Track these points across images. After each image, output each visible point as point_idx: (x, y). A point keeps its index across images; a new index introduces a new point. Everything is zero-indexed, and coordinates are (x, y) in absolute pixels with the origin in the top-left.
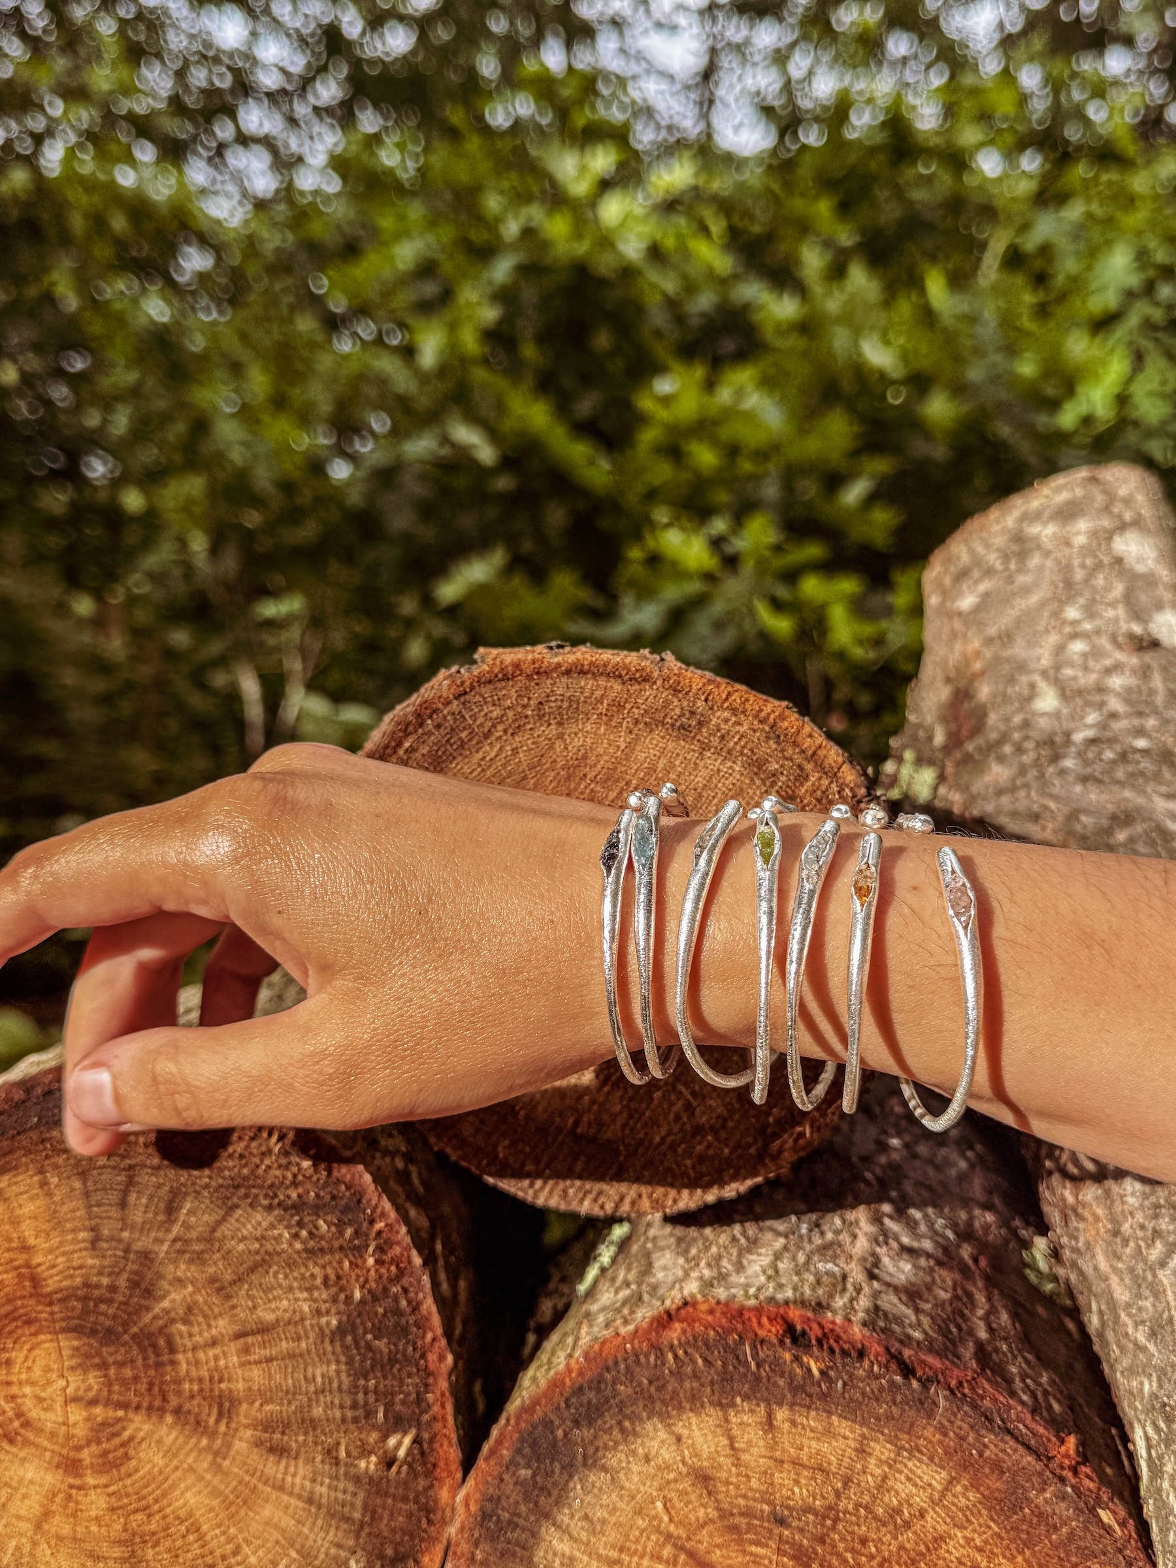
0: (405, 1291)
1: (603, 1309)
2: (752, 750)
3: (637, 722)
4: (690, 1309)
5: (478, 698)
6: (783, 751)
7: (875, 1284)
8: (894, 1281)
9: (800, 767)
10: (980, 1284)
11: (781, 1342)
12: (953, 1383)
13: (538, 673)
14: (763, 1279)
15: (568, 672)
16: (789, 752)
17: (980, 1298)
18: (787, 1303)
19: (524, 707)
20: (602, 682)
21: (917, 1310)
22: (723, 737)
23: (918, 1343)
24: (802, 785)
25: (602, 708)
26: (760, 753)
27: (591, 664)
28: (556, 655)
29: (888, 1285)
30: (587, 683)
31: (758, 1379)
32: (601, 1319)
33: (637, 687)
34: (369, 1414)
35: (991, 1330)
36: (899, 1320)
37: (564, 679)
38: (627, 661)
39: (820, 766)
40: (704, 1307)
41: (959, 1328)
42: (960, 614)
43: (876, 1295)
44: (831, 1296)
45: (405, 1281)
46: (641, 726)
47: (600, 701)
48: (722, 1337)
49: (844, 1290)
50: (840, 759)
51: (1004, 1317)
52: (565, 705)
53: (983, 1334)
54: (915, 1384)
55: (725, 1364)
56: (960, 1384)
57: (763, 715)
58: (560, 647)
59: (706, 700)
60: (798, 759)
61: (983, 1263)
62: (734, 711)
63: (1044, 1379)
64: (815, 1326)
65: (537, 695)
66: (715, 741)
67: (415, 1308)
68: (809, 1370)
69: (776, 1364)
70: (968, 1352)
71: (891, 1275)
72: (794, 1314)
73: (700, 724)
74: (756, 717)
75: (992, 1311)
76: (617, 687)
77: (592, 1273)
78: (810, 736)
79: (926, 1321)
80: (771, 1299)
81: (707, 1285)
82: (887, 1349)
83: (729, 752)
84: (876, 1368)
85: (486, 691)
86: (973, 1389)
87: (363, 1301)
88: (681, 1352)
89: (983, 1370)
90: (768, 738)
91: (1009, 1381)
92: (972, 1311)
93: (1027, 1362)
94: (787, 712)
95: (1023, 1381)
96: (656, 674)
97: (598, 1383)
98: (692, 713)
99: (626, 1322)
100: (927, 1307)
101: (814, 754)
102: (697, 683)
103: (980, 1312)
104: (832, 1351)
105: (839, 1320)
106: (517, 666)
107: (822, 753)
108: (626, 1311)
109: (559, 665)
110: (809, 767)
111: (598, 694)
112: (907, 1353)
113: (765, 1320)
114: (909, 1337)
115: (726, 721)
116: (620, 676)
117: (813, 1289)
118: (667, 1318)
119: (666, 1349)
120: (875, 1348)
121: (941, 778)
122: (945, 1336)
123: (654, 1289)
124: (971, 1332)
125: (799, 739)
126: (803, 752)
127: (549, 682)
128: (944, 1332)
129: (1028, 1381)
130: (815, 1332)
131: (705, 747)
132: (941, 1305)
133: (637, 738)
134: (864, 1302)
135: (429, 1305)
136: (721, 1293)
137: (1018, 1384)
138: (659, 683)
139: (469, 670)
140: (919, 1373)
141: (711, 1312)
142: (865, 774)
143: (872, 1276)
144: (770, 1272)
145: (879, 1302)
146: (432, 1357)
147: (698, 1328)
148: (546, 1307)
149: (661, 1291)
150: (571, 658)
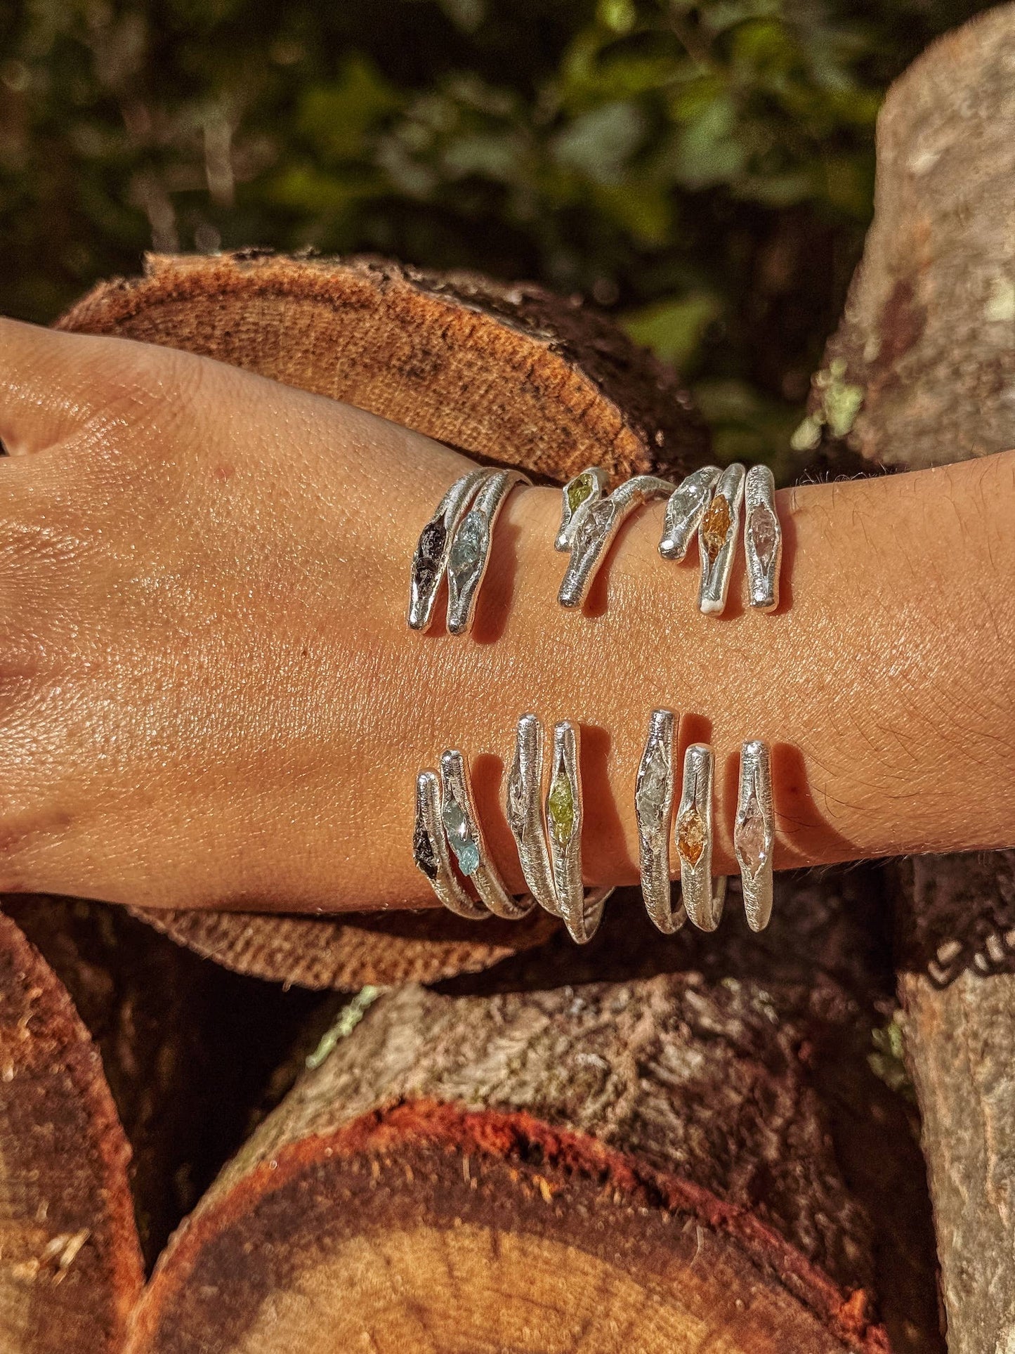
0: (70, 1068)
1: (320, 1096)
2: (502, 407)
3: (353, 363)
4: (405, 1110)
5: (146, 325)
6: (542, 408)
7: (645, 1084)
8: (674, 1079)
9: (565, 430)
10: (790, 1082)
11: (508, 1157)
12: (715, 1219)
13: (224, 292)
14: (504, 1073)
15: (262, 293)
16: (552, 409)
17: (785, 1101)
18: (520, 1108)
19: (208, 338)
20: (307, 307)
21: (690, 1120)
22: (465, 388)
23: (678, 1164)
24: (568, 454)
25: (308, 342)
26: (511, 412)
27: (293, 282)
28: (248, 267)
29: (662, 1084)
30: (287, 308)
31: (479, 1197)
32: (310, 1110)
33: (353, 315)
34: (32, 1210)
35: (785, 1146)
36: (661, 1131)
37: (258, 302)
38: (342, 277)
39: (590, 429)
40: (422, 1108)
41: (741, 1144)
43: (642, 1098)
44: (581, 1100)
45: (71, 1058)
46: (360, 369)
47: (304, 333)
48: (437, 1147)
49: (601, 1090)
50: (618, 421)
51: (811, 1127)
52: (260, 338)
53: (772, 1153)
54: (666, 1217)
55: (441, 1179)
56: (724, 1220)
57: (518, 358)
58: (255, 255)
59: (444, 336)
60: (563, 420)
61: (805, 1052)
62: (479, 351)
63: (844, 1214)
64: (549, 1139)
65: (222, 322)
66: (456, 393)
67: (84, 1090)
68: (540, 1192)
69: (502, 1182)
70: (740, 1180)
71: (671, 1071)
72: (528, 1123)
73: (436, 368)
74: (508, 361)
75: (797, 1118)
76: (328, 315)
77: (328, 1043)
78: (579, 389)
79: (696, 1133)
80: (505, 1103)
81: (437, 1077)
82: (636, 1174)
83: (473, 408)
84: (617, 1197)
85: (156, 313)
86: (739, 1227)
87: (17, 1081)
88: (388, 1162)
89: (755, 1203)
90: (523, 390)
91: (790, 1217)
92: (767, 1121)
93: (827, 1188)
94: (549, 356)
95: (811, 1216)
96: (378, 298)
97: (291, 1191)
98: (426, 353)
99: (330, 1122)
100: (706, 1114)
101: (584, 413)
102: (432, 312)
103: (778, 1122)
104: (568, 1170)
105: (579, 1134)
106: (196, 281)
107: (594, 412)
108: (337, 1105)
109: (250, 282)
110: (576, 431)
111: (303, 323)
112: (661, 1178)
113: (489, 1130)
114: (666, 1157)
115: (470, 365)
116: (331, 300)
117: (562, 1089)
118: (379, 1117)
119: (371, 1156)
120: (620, 1171)
122: (718, 1158)
123: (378, 1074)
124: (757, 1150)
125: (565, 393)
126: (569, 410)
127: (239, 304)
128: (717, 1150)
129: (821, 1217)
130: (551, 1146)
131: (442, 400)
132: (724, 1113)
133: (354, 387)
134: (623, 1108)
135: (99, 1086)
136: (447, 1090)
137: (803, 1220)
138: (382, 310)
139: (135, 286)
140: (673, 1204)
141: (428, 1116)
142: (651, 442)
143: (643, 1071)
144: (516, 1065)
145: (642, 1110)
146: (106, 1147)
147: (410, 1134)
148: (280, 1077)
149: (383, 1081)
150: (267, 273)
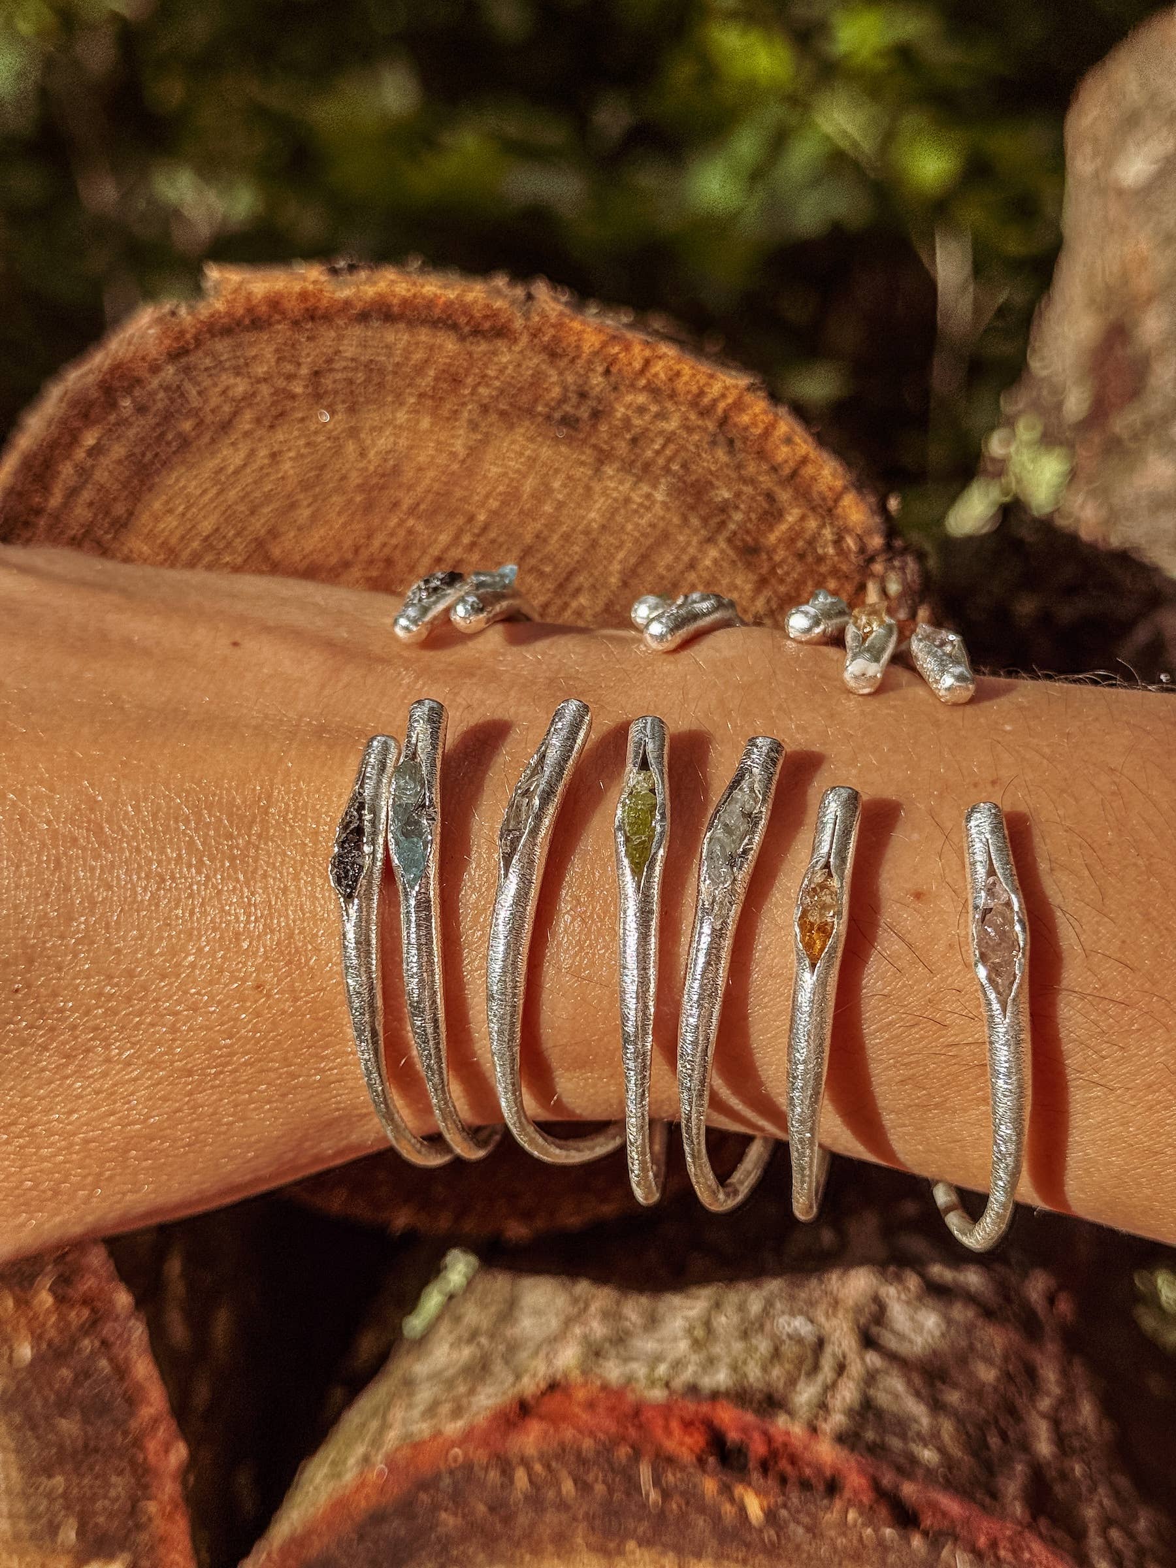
0: (105, 1343)
1: (434, 1376)
2: (684, 466)
3: (485, 409)
4: (558, 1397)
5: (208, 362)
6: (739, 467)
7: (873, 1359)
8: (903, 1349)
9: (770, 497)
10: (1052, 1347)
11: (701, 1462)
12: (982, 1541)
13: (312, 318)
14: (683, 1345)
15: (364, 317)
16: (751, 469)
17: (1050, 1375)
18: (715, 1396)
19: (290, 377)
20: (424, 335)
21: (936, 1406)
22: (634, 441)
23: (929, 1472)
24: (771, 528)
25: (426, 382)
26: (698, 470)
27: (405, 302)
28: (346, 284)
29: (892, 1357)
30: (397, 337)
31: (662, 1515)
32: (424, 1395)
33: (483, 347)
34: (53, 1529)
35: (1060, 1439)
36: (902, 1426)
37: (358, 331)
38: (470, 297)
39: (804, 494)
40: (581, 1395)
41: (1004, 1436)
42: (1120, 192)
43: (871, 1378)
44: (792, 1382)
45: (107, 1329)
46: (493, 417)
47: (420, 370)
48: (606, 1449)
49: (816, 1368)
50: (839, 484)
51: (1087, 1412)
52: (360, 377)
53: (1044, 1447)
54: (917, 1541)
55: (611, 1490)
56: (994, 1544)
57: (706, 400)
58: (352, 268)
59: (607, 372)
60: (766, 481)
61: (1064, 1306)
62: (653, 391)
63: (1142, 1525)
64: (756, 1435)
65: (310, 356)
66: (622, 447)
67: (121, 1371)
68: (742, 1509)
69: (692, 1498)
70: (1012, 1487)
71: (901, 1337)
72: (728, 1417)
73: (596, 415)
74: (694, 404)
75: (1068, 1400)
76: (450, 344)
77: (432, 1301)
78: (788, 441)
79: (947, 1427)
80: (693, 1389)
81: (594, 1352)
82: (876, 1486)
83: (646, 467)
84: (852, 1515)
85: (222, 346)
86: (1015, 1552)
87: (38, 1359)
88: (538, 1468)
89: (1034, 1518)
90: (713, 443)
91: (1078, 1535)
92: (1032, 1399)
93: (1117, 1494)
94: (749, 398)
95: (1104, 1533)
96: (518, 323)
97: (406, 1508)
98: (583, 395)
99: (457, 1412)
100: (954, 1397)
101: (794, 474)
102: (591, 341)
103: (1045, 1404)
104: (783, 1480)
105: (797, 1430)
106: (275, 303)
107: (809, 470)
108: (462, 1389)
109: (347, 304)
110: (784, 496)
111: (418, 356)
112: (909, 1490)
113: (675, 1425)
114: (913, 1460)
115: (641, 410)
116: (455, 327)
117: (765, 1369)
118: (523, 1409)
119: (515, 1461)
120: (855, 1480)
121: (1072, 476)
122: (975, 1454)
123: (513, 1348)
124: (1025, 1446)
125: (769, 446)
126: (774, 469)
127: (333, 334)
128: (976, 1446)
129: (1115, 1534)
130: (758, 1448)
131: (603, 457)
132: (977, 1393)
133: (486, 441)
134: (847, 1394)
135: (143, 1369)
136: (613, 1371)
137: (1095, 1541)
138: (524, 340)
139: (192, 310)
140: (927, 1521)
141: (591, 1405)
142: (883, 509)
143: (868, 1341)
144: (699, 1333)
145: (872, 1392)
146: (152, 1446)
147: (569, 1433)
148: (367, 1345)
149: (523, 1355)
150: (370, 291)
